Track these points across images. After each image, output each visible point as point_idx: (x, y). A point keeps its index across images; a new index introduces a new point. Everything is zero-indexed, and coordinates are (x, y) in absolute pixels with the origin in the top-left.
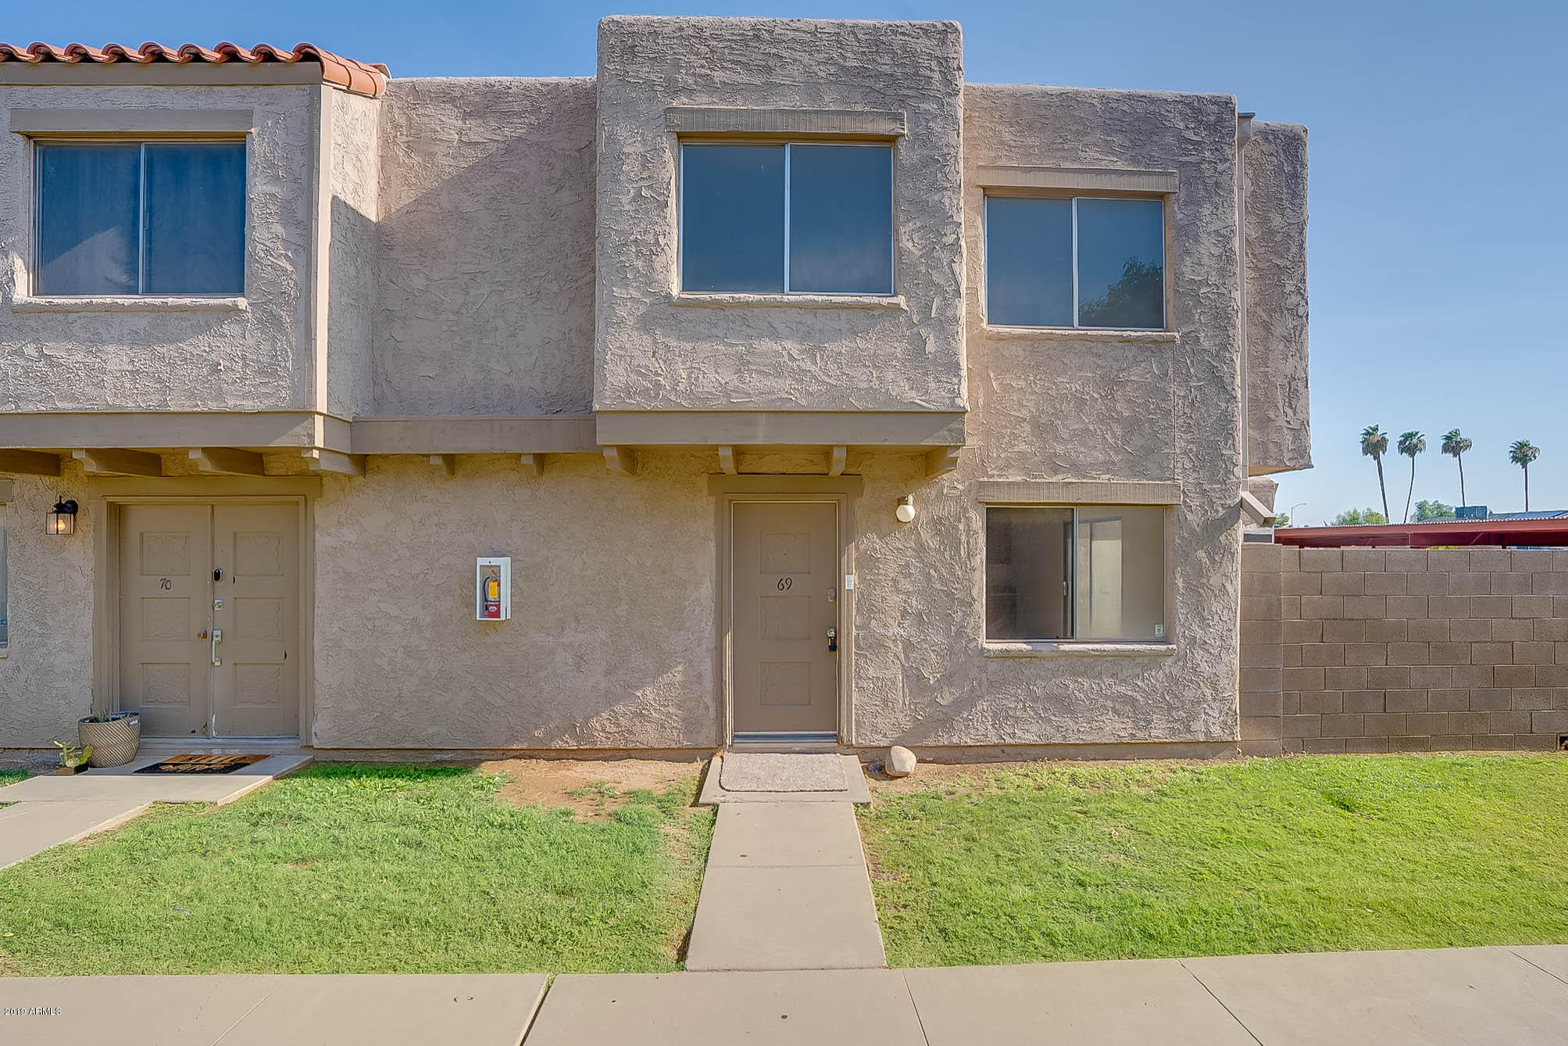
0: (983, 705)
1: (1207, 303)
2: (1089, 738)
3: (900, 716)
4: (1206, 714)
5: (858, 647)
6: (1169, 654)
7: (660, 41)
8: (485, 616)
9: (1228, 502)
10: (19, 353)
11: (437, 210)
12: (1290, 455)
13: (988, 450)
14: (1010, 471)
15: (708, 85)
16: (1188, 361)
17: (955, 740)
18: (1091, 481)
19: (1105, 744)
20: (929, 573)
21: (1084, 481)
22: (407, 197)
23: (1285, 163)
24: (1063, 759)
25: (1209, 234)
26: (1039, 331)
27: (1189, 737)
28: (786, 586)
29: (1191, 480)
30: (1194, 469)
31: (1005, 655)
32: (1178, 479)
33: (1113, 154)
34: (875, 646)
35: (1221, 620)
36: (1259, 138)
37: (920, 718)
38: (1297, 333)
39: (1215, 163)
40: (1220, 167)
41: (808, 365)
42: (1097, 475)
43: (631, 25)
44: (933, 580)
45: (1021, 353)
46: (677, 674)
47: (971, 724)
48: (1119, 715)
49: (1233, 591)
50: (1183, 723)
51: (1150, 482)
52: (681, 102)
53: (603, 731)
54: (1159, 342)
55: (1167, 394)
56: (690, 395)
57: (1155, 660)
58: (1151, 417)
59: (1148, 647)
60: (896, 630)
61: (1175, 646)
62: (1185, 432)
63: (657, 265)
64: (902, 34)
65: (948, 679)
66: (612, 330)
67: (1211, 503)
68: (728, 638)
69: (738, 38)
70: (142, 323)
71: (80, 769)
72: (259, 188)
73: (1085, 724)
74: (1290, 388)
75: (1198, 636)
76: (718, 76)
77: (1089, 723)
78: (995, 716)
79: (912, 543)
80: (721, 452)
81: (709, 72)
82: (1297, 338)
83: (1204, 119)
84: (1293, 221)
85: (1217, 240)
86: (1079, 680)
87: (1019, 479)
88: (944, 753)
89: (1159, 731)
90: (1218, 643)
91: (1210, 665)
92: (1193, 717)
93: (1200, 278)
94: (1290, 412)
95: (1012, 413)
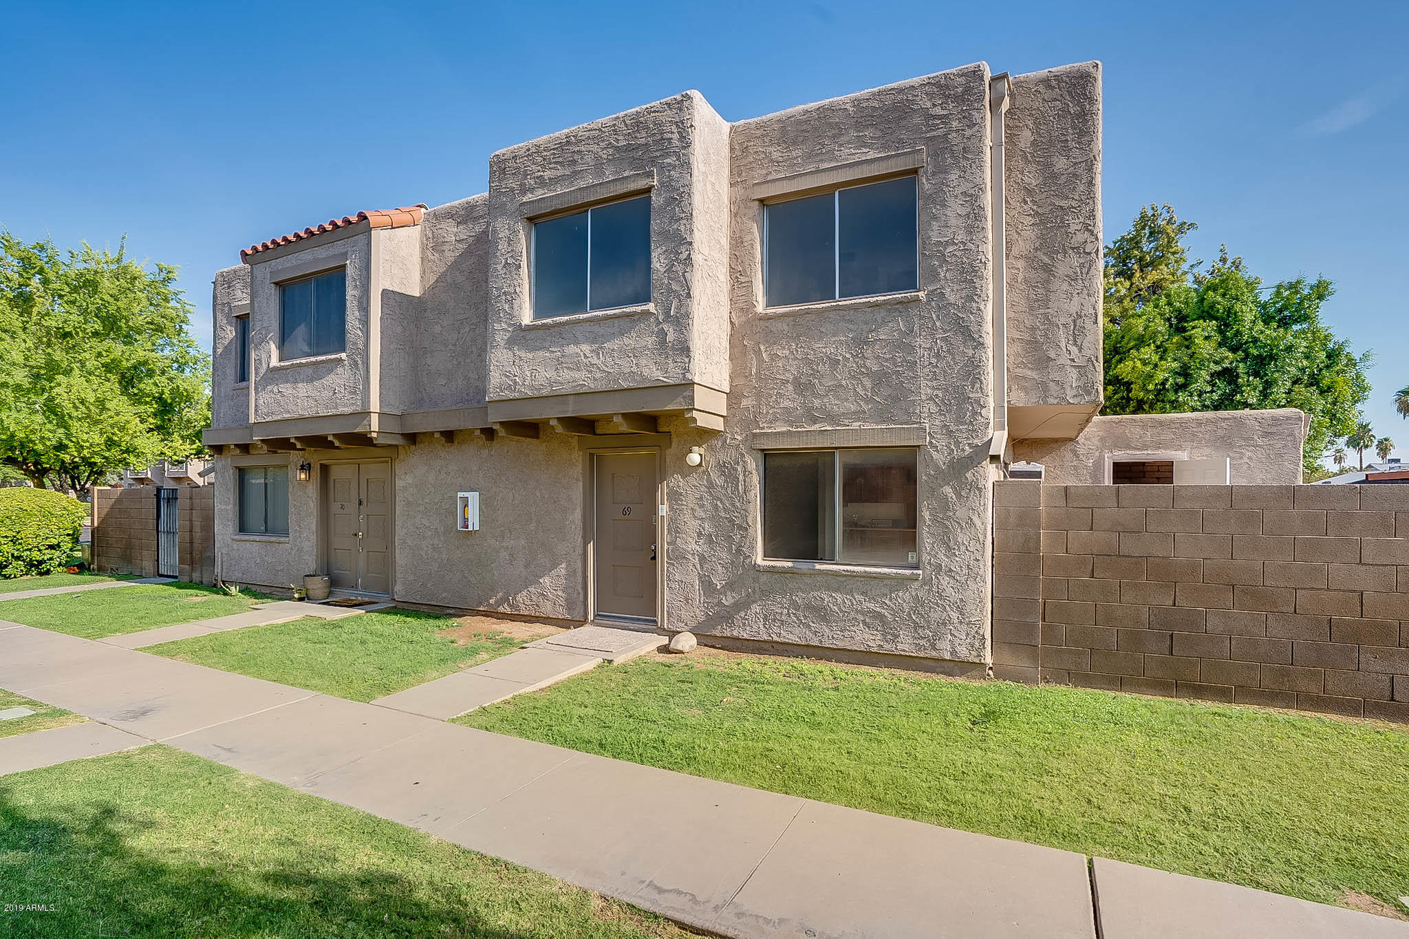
0: (756, 608)
1: (953, 261)
2: (841, 645)
3: (698, 611)
4: (951, 634)
5: (668, 557)
6: (914, 578)
7: (518, 161)
8: (462, 528)
9: (975, 441)
10: (272, 391)
11: (445, 285)
12: (1074, 392)
13: (760, 408)
14: (777, 423)
15: (542, 182)
16: (934, 316)
17: (735, 633)
18: (843, 428)
19: (856, 651)
20: (716, 505)
21: (837, 428)
22: (432, 279)
23: (1071, 105)
24: (821, 659)
25: (956, 197)
26: (798, 308)
27: (934, 654)
28: (628, 513)
29: (937, 422)
30: (940, 412)
31: (772, 570)
32: (924, 422)
33: (865, 147)
34: (678, 557)
35: (967, 550)
36: (1041, 88)
37: (711, 614)
38: (1085, 270)
39: (962, 130)
40: (968, 133)
41: (595, 361)
42: (850, 422)
43: (504, 155)
44: (720, 509)
45: (786, 327)
46: (562, 569)
47: (747, 622)
48: (869, 628)
49: (980, 524)
50: (929, 641)
51: (897, 426)
52: (529, 197)
53: (524, 604)
54: (905, 303)
55: (913, 348)
56: (532, 387)
57: (902, 582)
58: (898, 369)
59: (894, 571)
60: (692, 545)
61: (920, 572)
62: (930, 380)
63: (515, 306)
64: (655, 112)
65: (730, 586)
66: (493, 351)
67: (957, 443)
68: (591, 547)
69: (559, 146)
70: (310, 371)
71: (301, 599)
72: (351, 293)
73: (838, 632)
74: (1075, 326)
75: (943, 564)
76: (547, 174)
77: (842, 632)
78: (765, 618)
79: (705, 481)
80: (551, 423)
81: (542, 173)
82: (1084, 275)
83: (952, 92)
84: (1080, 160)
85: (965, 201)
86: (833, 595)
87: (784, 429)
88: (727, 643)
89: (905, 646)
90: (965, 571)
91: (956, 590)
92: (937, 636)
93: (946, 239)
94: (1074, 350)
95: (778, 376)
